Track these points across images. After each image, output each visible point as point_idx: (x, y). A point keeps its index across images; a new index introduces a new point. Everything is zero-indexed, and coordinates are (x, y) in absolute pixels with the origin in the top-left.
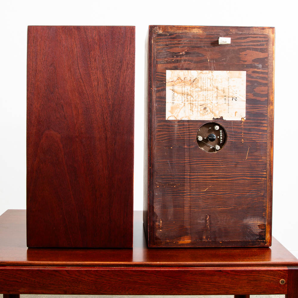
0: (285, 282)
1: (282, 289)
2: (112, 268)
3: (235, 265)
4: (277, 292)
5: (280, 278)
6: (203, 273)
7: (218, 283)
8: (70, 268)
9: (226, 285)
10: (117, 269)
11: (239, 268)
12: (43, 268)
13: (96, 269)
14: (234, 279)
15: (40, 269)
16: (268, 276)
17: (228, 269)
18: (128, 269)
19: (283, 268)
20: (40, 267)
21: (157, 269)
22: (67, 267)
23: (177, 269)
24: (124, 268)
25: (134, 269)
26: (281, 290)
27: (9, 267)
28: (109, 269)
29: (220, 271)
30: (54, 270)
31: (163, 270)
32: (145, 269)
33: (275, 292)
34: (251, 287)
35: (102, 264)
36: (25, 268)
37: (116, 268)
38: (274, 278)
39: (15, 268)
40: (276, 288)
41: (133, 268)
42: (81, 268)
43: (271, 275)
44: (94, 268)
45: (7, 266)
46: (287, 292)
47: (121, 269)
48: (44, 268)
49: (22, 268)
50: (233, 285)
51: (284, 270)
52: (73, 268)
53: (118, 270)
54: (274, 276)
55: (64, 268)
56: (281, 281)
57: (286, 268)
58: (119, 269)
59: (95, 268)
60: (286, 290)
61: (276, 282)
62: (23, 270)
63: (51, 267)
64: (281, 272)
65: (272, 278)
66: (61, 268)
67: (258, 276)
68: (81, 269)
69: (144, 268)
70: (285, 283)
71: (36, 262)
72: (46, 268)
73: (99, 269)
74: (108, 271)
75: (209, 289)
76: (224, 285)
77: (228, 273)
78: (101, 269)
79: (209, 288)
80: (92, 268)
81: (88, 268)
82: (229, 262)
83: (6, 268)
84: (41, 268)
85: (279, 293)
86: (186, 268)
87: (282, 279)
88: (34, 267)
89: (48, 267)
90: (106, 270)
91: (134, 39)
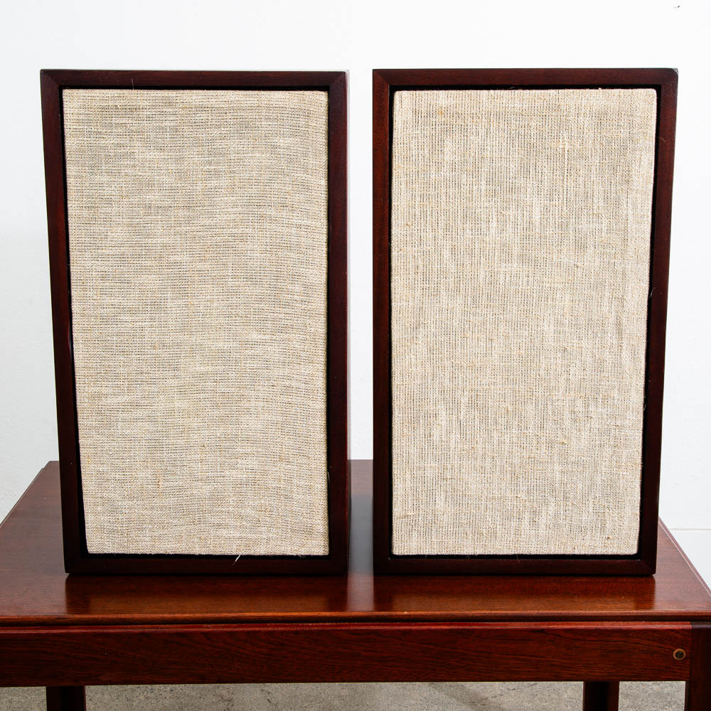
1: (678, 669)
2: (303, 626)
4: (667, 677)
5: (674, 646)
6: (505, 636)
7: (536, 656)
8: (213, 627)
9: (554, 661)
10: (316, 628)
11: (585, 625)
12: (153, 630)
13: (270, 629)
14: (572, 648)
15: (147, 630)
16: (646, 642)
17: (559, 627)
18: (339, 628)
19: (682, 624)
20: (145, 626)
21: (403, 627)
22: (205, 625)
23: (448, 627)
24: (330, 626)
25: (352, 628)
26: (675, 672)
27: (76, 629)
28: (299, 629)
29: (542, 631)
30: (177, 633)
31: (416, 630)
32: (377, 627)
33: (663, 677)
34: (608, 664)
35: (283, 617)
36: (111, 631)
37: (312, 626)
38: (661, 647)
39: (88, 631)
40: (667, 668)
41: (350, 625)
42: (235, 627)
43: (653, 641)
44: (264, 627)
45: (72, 627)
46: (689, 676)
47: (325, 628)
48: (155, 628)
49: (106, 631)
50: (570, 661)
51: (683, 630)
52: (219, 627)
54: (662, 643)
55: (199, 627)
56: (678, 653)
57: (688, 626)
58: (320, 628)
59: (269, 627)
60: (687, 672)
61: (666, 655)
62: (108, 635)
63: (170, 626)
64: (677, 635)
65: (657, 647)
66: (191, 627)
67: (627, 642)
68: (238, 629)
69: (375, 625)
71: (137, 616)
72: (158, 628)
73: (276, 629)
74: (296, 632)
75: (518, 669)
76: (549, 661)
77: (558, 635)
78: (280, 629)
80: (260, 627)
81: (253, 627)
83: (69, 631)
85: (671, 677)
86: (466, 625)
87: (679, 649)
88: (132, 628)
89: (163, 626)
90: (291, 632)
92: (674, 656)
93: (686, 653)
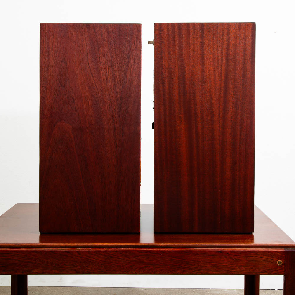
0: (282, 262)
1: (279, 269)
2: (120, 249)
3: (235, 246)
4: (275, 273)
5: (277, 259)
6: (205, 254)
7: (219, 263)
8: (81, 249)
9: (226, 265)
11: (239, 249)
12: (56, 250)
13: (105, 250)
14: (234, 259)
16: (265, 257)
17: (228, 250)
18: (135, 250)
20: (53, 248)
21: (161, 250)
22: (78, 248)
23: (181, 250)
24: (131, 249)
26: (278, 271)
28: (117, 250)
29: (221, 252)
30: (66, 251)
31: (167, 251)
32: (150, 250)
33: (273, 273)
34: (250, 267)
35: (111, 245)
36: (38, 250)
37: (123, 249)
38: (272, 259)
39: (29, 250)
40: (274, 269)
41: (139, 249)
43: (268, 256)
44: (103, 249)
46: (284, 272)
47: (129, 250)
49: (36, 250)
50: (233, 265)
51: (281, 251)
52: (84, 249)
53: (125, 251)
54: (272, 257)
55: (75, 249)
56: (279, 262)
57: (283, 250)
58: (127, 250)
60: (283, 271)
61: (274, 263)
62: (37, 252)
63: (64, 248)
64: (279, 254)
65: (270, 259)
66: (72, 249)
67: (257, 257)
68: (92, 250)
70: (282, 265)
71: (49, 244)
72: (58, 249)
73: (108, 250)
74: (116, 251)
76: (224, 265)
77: (228, 254)
78: (109, 250)
79: (210, 268)
80: (101, 249)
81: (98, 249)
82: (230, 244)
84: (54, 250)
87: (280, 260)
88: (47, 249)
89: (60, 248)
90: (114, 251)
91: (140, 36)
92: (278, 263)
93: (283, 262)
